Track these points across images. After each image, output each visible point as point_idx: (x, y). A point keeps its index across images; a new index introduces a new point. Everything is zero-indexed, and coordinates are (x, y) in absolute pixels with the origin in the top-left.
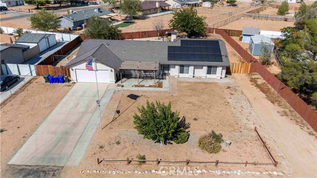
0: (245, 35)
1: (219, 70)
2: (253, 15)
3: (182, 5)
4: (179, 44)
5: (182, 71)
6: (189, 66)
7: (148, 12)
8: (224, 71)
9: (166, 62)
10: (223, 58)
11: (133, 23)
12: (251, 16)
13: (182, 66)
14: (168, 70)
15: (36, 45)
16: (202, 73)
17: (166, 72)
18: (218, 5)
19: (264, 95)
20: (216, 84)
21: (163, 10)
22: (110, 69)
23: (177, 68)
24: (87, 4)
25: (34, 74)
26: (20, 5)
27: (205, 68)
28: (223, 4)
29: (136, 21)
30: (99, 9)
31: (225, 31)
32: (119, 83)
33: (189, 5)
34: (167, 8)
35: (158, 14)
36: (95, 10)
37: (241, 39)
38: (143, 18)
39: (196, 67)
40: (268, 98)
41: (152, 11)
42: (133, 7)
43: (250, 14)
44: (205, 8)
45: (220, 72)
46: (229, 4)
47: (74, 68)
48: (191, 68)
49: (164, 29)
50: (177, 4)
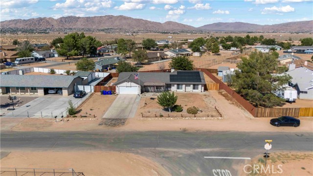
0: (220, 71)
1: (200, 86)
2: (231, 60)
3: (177, 55)
4: (176, 74)
5: (178, 88)
6: (182, 84)
7: (152, 60)
8: (203, 88)
9: (169, 82)
10: (202, 80)
11: (142, 67)
12: (229, 62)
13: (178, 85)
14: (170, 88)
15: (87, 78)
16: (190, 89)
17: (169, 89)
18: (205, 54)
19: (224, 98)
20: (198, 94)
21: (163, 59)
22: (138, 86)
23: (176, 86)
24: (102, 55)
25: (93, 91)
26: (52, 57)
27: (192, 86)
28: (209, 54)
29: (144, 66)
30: (118, 58)
31: (208, 70)
32: (143, 94)
33: (182, 55)
34: (165, 57)
35: (159, 62)
36: (115, 59)
37: (217, 74)
38: (148, 64)
39: (187, 85)
40: (226, 99)
41: (155, 59)
42: (142, 56)
43: (229, 60)
44: (195, 57)
45: (200, 88)
46: (214, 54)
47: (118, 86)
48: (184, 86)
49: (165, 69)
50: (174, 54)
